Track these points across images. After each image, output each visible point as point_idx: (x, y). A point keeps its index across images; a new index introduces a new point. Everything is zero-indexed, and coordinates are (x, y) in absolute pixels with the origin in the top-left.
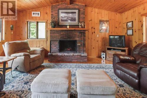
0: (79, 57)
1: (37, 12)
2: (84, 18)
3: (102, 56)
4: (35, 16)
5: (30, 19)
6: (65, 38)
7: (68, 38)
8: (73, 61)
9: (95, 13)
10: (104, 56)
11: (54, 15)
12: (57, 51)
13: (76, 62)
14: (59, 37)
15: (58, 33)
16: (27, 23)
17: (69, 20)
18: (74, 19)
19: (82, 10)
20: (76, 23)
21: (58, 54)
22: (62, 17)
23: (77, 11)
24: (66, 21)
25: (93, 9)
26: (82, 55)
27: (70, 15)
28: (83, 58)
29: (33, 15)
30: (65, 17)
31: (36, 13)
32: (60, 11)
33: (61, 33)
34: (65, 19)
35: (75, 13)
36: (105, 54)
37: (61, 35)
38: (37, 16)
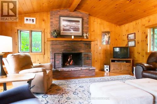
0: (87, 71)
1: (32, 18)
2: (88, 28)
3: (105, 69)
4: (28, 22)
5: (21, 27)
6: (69, 50)
7: (72, 50)
8: (81, 76)
9: (97, 23)
10: (108, 69)
11: (54, 23)
12: (61, 66)
13: (84, 76)
14: (63, 49)
15: (60, 45)
16: (17, 31)
17: (72, 30)
18: (77, 28)
19: (85, 19)
20: (79, 33)
21: (64, 69)
22: (64, 26)
23: (80, 20)
24: (69, 30)
25: (96, 19)
26: (91, 68)
27: (74, 24)
28: (92, 72)
29: (26, 22)
30: (67, 26)
31: (30, 20)
32: (62, 18)
33: (65, 44)
34: (68, 28)
35: (78, 21)
36: (108, 66)
37: (65, 46)
38: (31, 22)
